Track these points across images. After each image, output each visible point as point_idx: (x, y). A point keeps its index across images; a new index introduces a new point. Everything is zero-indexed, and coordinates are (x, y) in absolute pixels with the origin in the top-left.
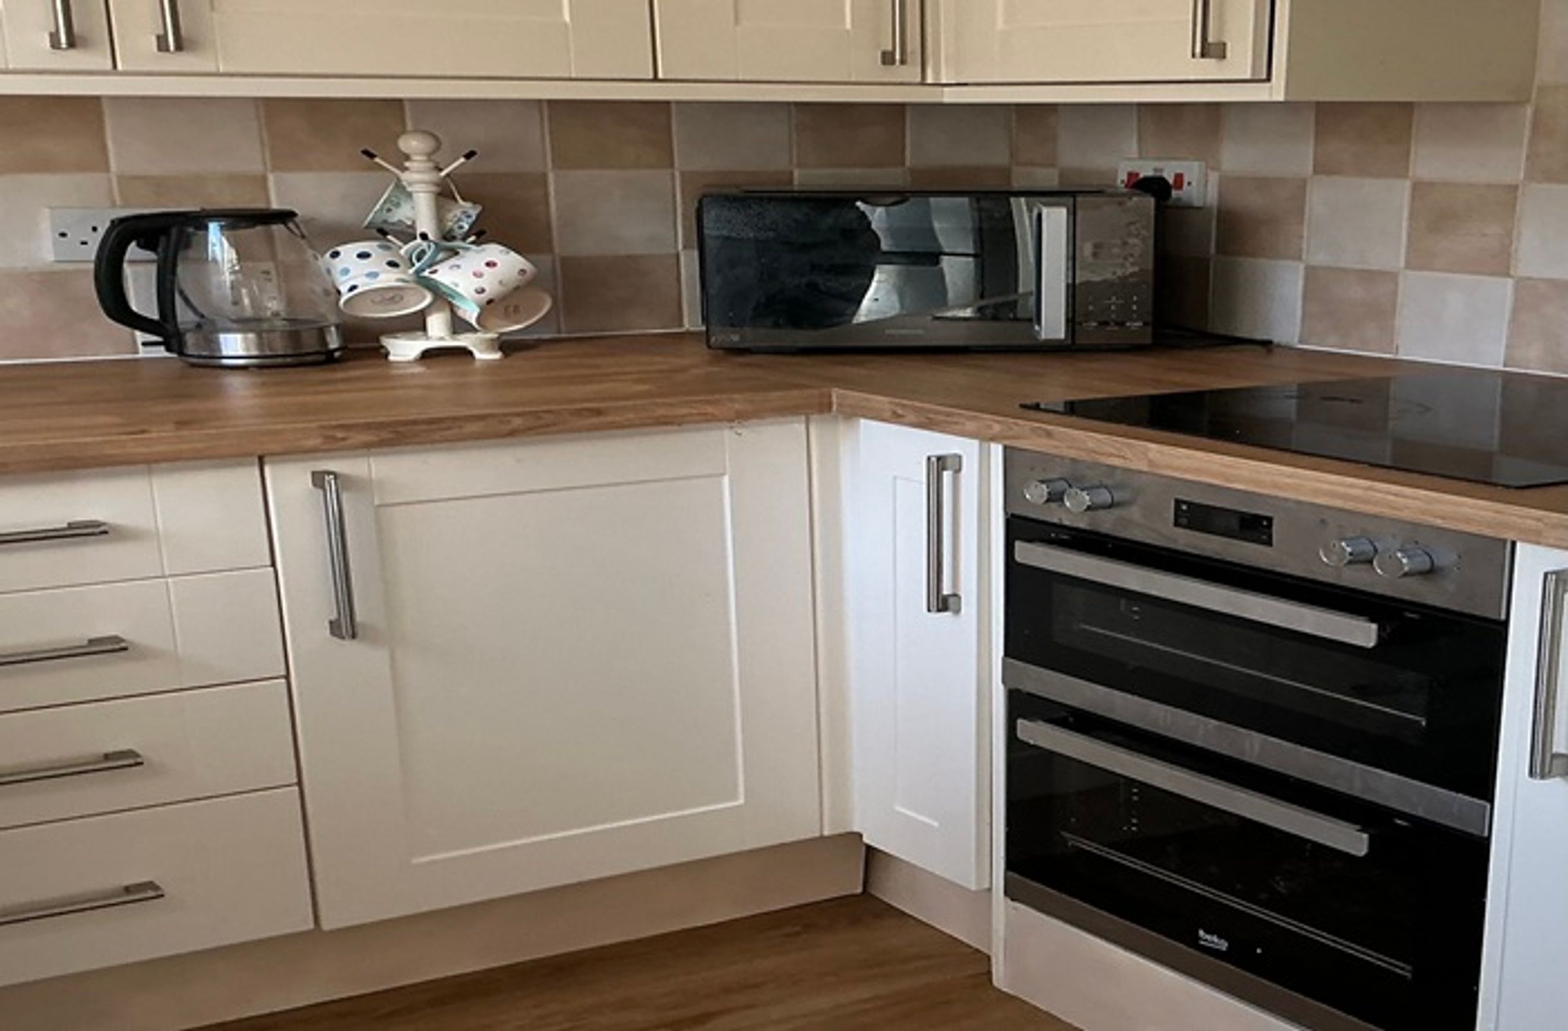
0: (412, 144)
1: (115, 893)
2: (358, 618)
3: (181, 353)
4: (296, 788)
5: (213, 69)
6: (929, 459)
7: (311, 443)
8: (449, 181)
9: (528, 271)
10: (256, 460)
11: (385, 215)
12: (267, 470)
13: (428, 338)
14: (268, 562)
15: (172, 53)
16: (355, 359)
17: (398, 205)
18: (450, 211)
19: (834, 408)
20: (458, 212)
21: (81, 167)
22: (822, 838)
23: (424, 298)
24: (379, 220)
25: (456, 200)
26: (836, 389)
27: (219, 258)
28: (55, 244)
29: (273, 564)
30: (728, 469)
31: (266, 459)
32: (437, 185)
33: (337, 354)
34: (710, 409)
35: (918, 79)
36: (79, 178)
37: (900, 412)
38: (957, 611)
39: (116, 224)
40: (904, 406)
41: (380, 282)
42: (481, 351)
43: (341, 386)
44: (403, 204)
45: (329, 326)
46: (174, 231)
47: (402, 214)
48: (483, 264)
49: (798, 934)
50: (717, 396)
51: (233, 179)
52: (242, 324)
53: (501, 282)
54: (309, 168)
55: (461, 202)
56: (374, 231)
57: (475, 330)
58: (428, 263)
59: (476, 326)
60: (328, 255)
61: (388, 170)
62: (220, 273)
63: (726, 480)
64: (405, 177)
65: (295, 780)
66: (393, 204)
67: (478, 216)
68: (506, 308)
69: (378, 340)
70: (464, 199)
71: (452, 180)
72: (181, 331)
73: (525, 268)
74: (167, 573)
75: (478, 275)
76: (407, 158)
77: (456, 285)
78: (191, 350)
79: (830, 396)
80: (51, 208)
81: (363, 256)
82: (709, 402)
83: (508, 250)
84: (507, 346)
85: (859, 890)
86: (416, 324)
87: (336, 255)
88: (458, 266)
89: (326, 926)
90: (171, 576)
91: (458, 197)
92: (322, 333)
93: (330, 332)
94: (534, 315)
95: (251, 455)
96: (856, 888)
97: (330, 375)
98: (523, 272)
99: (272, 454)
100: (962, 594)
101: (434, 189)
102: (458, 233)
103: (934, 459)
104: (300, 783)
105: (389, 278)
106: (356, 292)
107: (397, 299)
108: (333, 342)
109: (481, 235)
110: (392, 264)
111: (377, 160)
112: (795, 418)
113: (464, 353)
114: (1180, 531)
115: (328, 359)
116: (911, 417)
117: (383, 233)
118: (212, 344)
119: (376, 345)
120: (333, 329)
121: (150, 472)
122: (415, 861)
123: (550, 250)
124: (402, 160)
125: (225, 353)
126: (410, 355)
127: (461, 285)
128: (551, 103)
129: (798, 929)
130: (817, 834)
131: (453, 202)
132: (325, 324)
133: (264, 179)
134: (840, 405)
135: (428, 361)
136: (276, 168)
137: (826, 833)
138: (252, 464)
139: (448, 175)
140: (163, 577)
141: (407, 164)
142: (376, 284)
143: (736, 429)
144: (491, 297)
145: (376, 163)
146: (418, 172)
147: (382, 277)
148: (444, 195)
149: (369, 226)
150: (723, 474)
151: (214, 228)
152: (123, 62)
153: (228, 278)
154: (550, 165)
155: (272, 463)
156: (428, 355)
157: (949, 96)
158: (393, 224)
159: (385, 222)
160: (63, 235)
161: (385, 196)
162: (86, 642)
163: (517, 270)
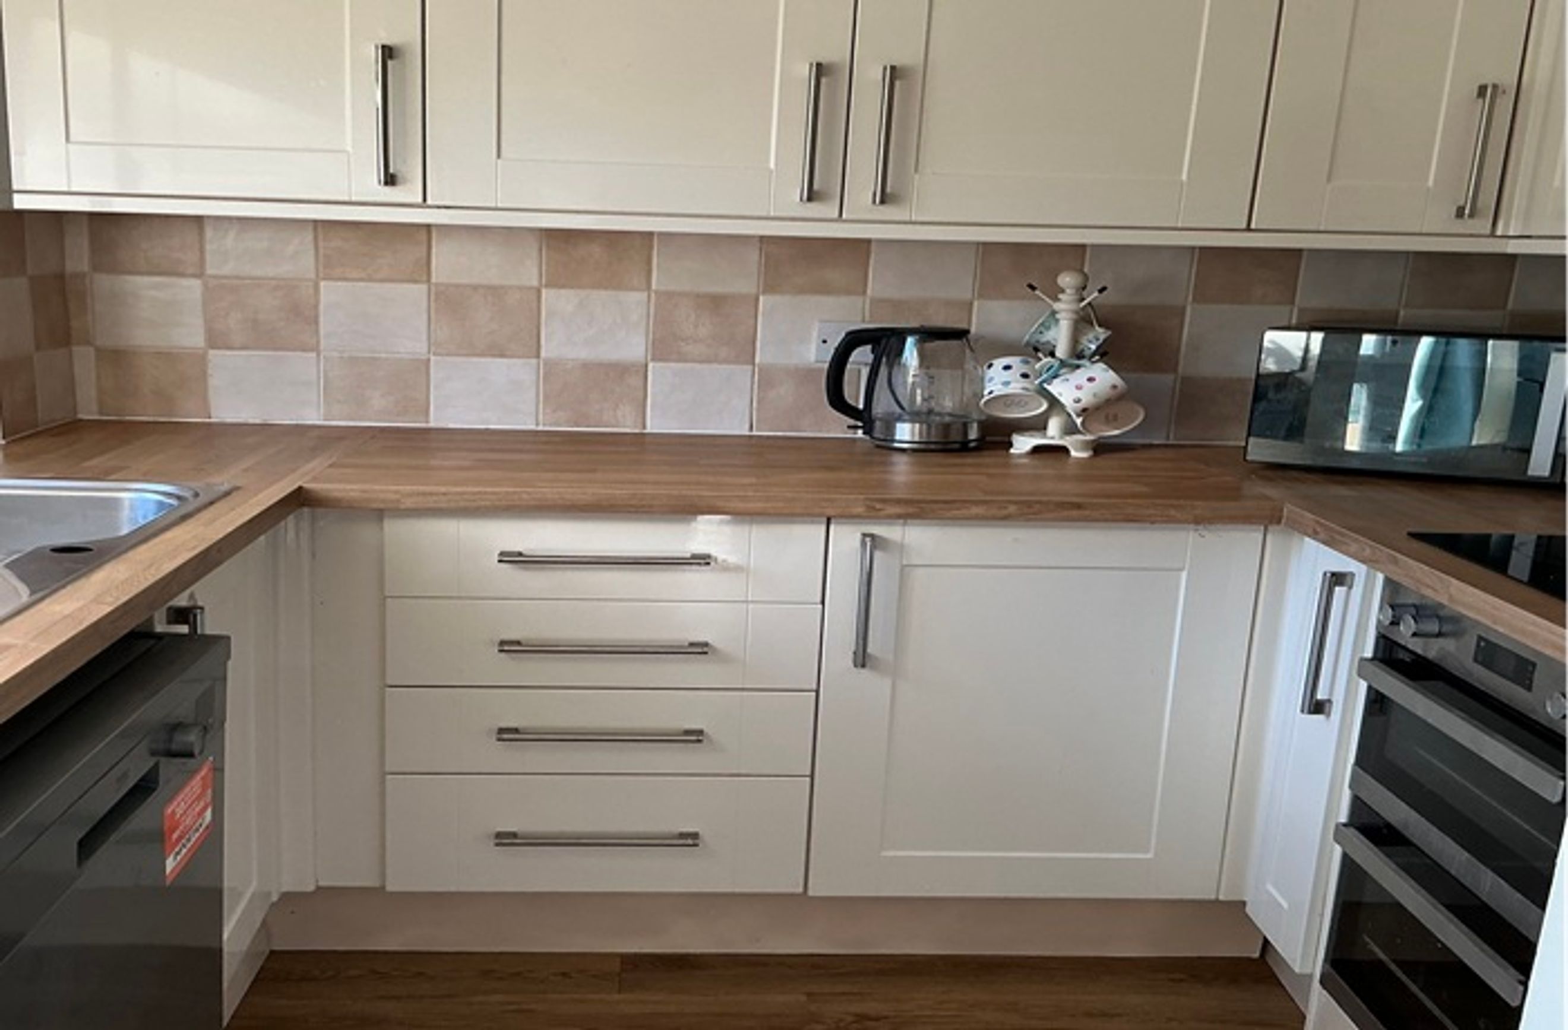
0: (1067, 280)
1: (673, 837)
2: (869, 650)
3: (872, 437)
4: (808, 779)
5: (907, 218)
6: (1325, 574)
7: (860, 510)
8: (1089, 309)
9: (1119, 387)
10: (825, 520)
11: (1038, 337)
12: (832, 528)
13: (1045, 436)
14: (819, 599)
15: (878, 206)
16: (988, 449)
17: (1048, 328)
18: (1085, 334)
19: (1283, 521)
20: (1091, 336)
21: (848, 292)
22: (1217, 901)
23: (1041, 405)
24: (1033, 341)
25: (1092, 324)
26: (1289, 505)
27: (908, 363)
28: (818, 346)
29: (823, 603)
30: (1187, 566)
31: (833, 521)
32: (1076, 312)
33: (972, 445)
34: (1173, 512)
35: (1488, 231)
36: (844, 300)
37: (1319, 529)
38: (1328, 715)
39: (849, 334)
40: (1321, 525)
41: (1012, 389)
42: (1076, 450)
43: (970, 470)
44: (1052, 327)
45: (971, 422)
46: (884, 342)
47: (1049, 336)
48: (1085, 379)
49: (1181, 980)
50: (1182, 502)
51: (949, 303)
52: (915, 416)
53: (1095, 395)
54: (1004, 297)
55: (1097, 328)
56: (1031, 349)
57: (1079, 432)
58: (1053, 375)
59: (1081, 429)
60: (985, 367)
61: (1043, 299)
62: (905, 375)
63: (1184, 575)
64: (1057, 306)
65: (808, 773)
66: (1045, 326)
67: (1105, 341)
68: (1107, 417)
69: (1010, 436)
70: (1100, 326)
71: (1092, 307)
72: (873, 418)
73: (1117, 384)
74: (750, 599)
75: (1079, 388)
76: (1063, 291)
77: (1061, 395)
78: (877, 435)
79: (1282, 510)
80: (822, 321)
81: (1007, 368)
82: (1173, 506)
83: (1108, 368)
84: (1100, 448)
85: (1257, 955)
86: (1038, 425)
87: (990, 366)
88: (1067, 380)
89: (811, 893)
90: (752, 602)
91: (1095, 322)
92: (965, 427)
93: (972, 427)
94: (1128, 424)
95: (820, 515)
96: (1255, 953)
97: (958, 461)
98: (1114, 387)
99: (835, 517)
100: (1334, 700)
101: (1075, 316)
102: (1087, 353)
103: (1328, 575)
104: (812, 776)
105: (1017, 387)
106: (992, 396)
107: (1023, 403)
108: (973, 434)
109: (1103, 354)
110: (1025, 376)
111: (1037, 292)
112: (1254, 527)
113: (1063, 450)
114: (1475, 665)
115: (964, 448)
116: (1322, 536)
117: (1036, 350)
118: (890, 429)
119: (1006, 439)
120: (975, 425)
121: (751, 523)
122: (885, 853)
123: (1175, 370)
124: (1055, 293)
125: (897, 437)
126: (1022, 449)
127: (1064, 395)
128: (1202, 249)
129: (1182, 976)
130: (1213, 897)
131: (1089, 326)
132: (969, 420)
133: (971, 304)
134: (1288, 518)
135: (1037, 456)
136: (981, 296)
137: (1221, 897)
138: (820, 523)
139: (1089, 304)
140: (747, 602)
141: (1061, 296)
142: (1008, 390)
143: (1200, 532)
144: (1085, 406)
145: (1036, 295)
146: (1065, 302)
147: (1012, 385)
148: (1082, 321)
149: (1028, 344)
150: (1181, 570)
151: (911, 342)
152: (846, 214)
153: (910, 380)
154: (1190, 298)
155: (837, 523)
156: (1037, 450)
157: (1512, 247)
158: (1043, 344)
159: (1038, 342)
160: (825, 342)
161: (1041, 321)
162: (686, 644)
163: (1110, 384)
